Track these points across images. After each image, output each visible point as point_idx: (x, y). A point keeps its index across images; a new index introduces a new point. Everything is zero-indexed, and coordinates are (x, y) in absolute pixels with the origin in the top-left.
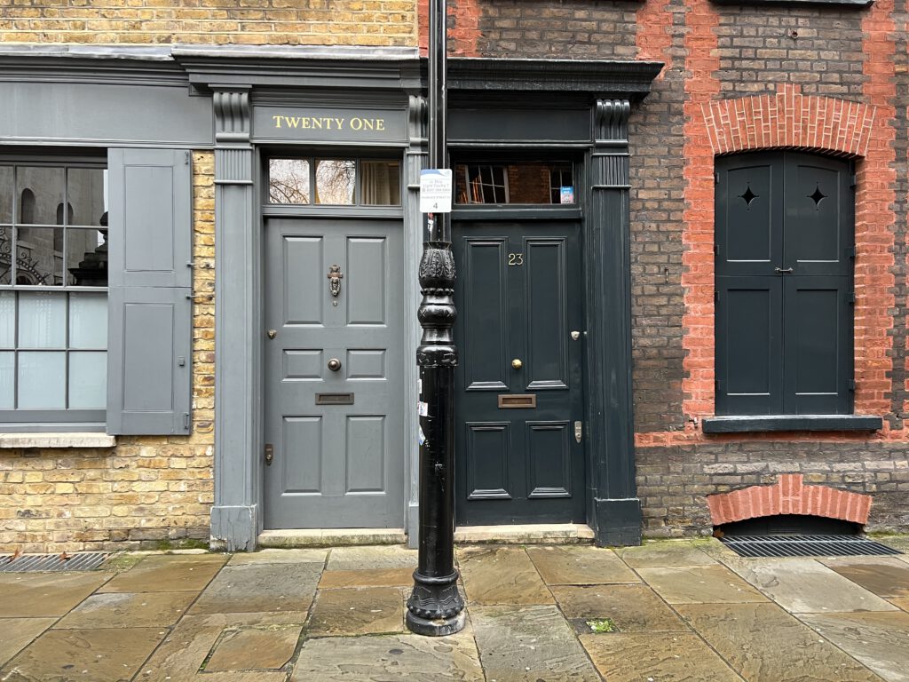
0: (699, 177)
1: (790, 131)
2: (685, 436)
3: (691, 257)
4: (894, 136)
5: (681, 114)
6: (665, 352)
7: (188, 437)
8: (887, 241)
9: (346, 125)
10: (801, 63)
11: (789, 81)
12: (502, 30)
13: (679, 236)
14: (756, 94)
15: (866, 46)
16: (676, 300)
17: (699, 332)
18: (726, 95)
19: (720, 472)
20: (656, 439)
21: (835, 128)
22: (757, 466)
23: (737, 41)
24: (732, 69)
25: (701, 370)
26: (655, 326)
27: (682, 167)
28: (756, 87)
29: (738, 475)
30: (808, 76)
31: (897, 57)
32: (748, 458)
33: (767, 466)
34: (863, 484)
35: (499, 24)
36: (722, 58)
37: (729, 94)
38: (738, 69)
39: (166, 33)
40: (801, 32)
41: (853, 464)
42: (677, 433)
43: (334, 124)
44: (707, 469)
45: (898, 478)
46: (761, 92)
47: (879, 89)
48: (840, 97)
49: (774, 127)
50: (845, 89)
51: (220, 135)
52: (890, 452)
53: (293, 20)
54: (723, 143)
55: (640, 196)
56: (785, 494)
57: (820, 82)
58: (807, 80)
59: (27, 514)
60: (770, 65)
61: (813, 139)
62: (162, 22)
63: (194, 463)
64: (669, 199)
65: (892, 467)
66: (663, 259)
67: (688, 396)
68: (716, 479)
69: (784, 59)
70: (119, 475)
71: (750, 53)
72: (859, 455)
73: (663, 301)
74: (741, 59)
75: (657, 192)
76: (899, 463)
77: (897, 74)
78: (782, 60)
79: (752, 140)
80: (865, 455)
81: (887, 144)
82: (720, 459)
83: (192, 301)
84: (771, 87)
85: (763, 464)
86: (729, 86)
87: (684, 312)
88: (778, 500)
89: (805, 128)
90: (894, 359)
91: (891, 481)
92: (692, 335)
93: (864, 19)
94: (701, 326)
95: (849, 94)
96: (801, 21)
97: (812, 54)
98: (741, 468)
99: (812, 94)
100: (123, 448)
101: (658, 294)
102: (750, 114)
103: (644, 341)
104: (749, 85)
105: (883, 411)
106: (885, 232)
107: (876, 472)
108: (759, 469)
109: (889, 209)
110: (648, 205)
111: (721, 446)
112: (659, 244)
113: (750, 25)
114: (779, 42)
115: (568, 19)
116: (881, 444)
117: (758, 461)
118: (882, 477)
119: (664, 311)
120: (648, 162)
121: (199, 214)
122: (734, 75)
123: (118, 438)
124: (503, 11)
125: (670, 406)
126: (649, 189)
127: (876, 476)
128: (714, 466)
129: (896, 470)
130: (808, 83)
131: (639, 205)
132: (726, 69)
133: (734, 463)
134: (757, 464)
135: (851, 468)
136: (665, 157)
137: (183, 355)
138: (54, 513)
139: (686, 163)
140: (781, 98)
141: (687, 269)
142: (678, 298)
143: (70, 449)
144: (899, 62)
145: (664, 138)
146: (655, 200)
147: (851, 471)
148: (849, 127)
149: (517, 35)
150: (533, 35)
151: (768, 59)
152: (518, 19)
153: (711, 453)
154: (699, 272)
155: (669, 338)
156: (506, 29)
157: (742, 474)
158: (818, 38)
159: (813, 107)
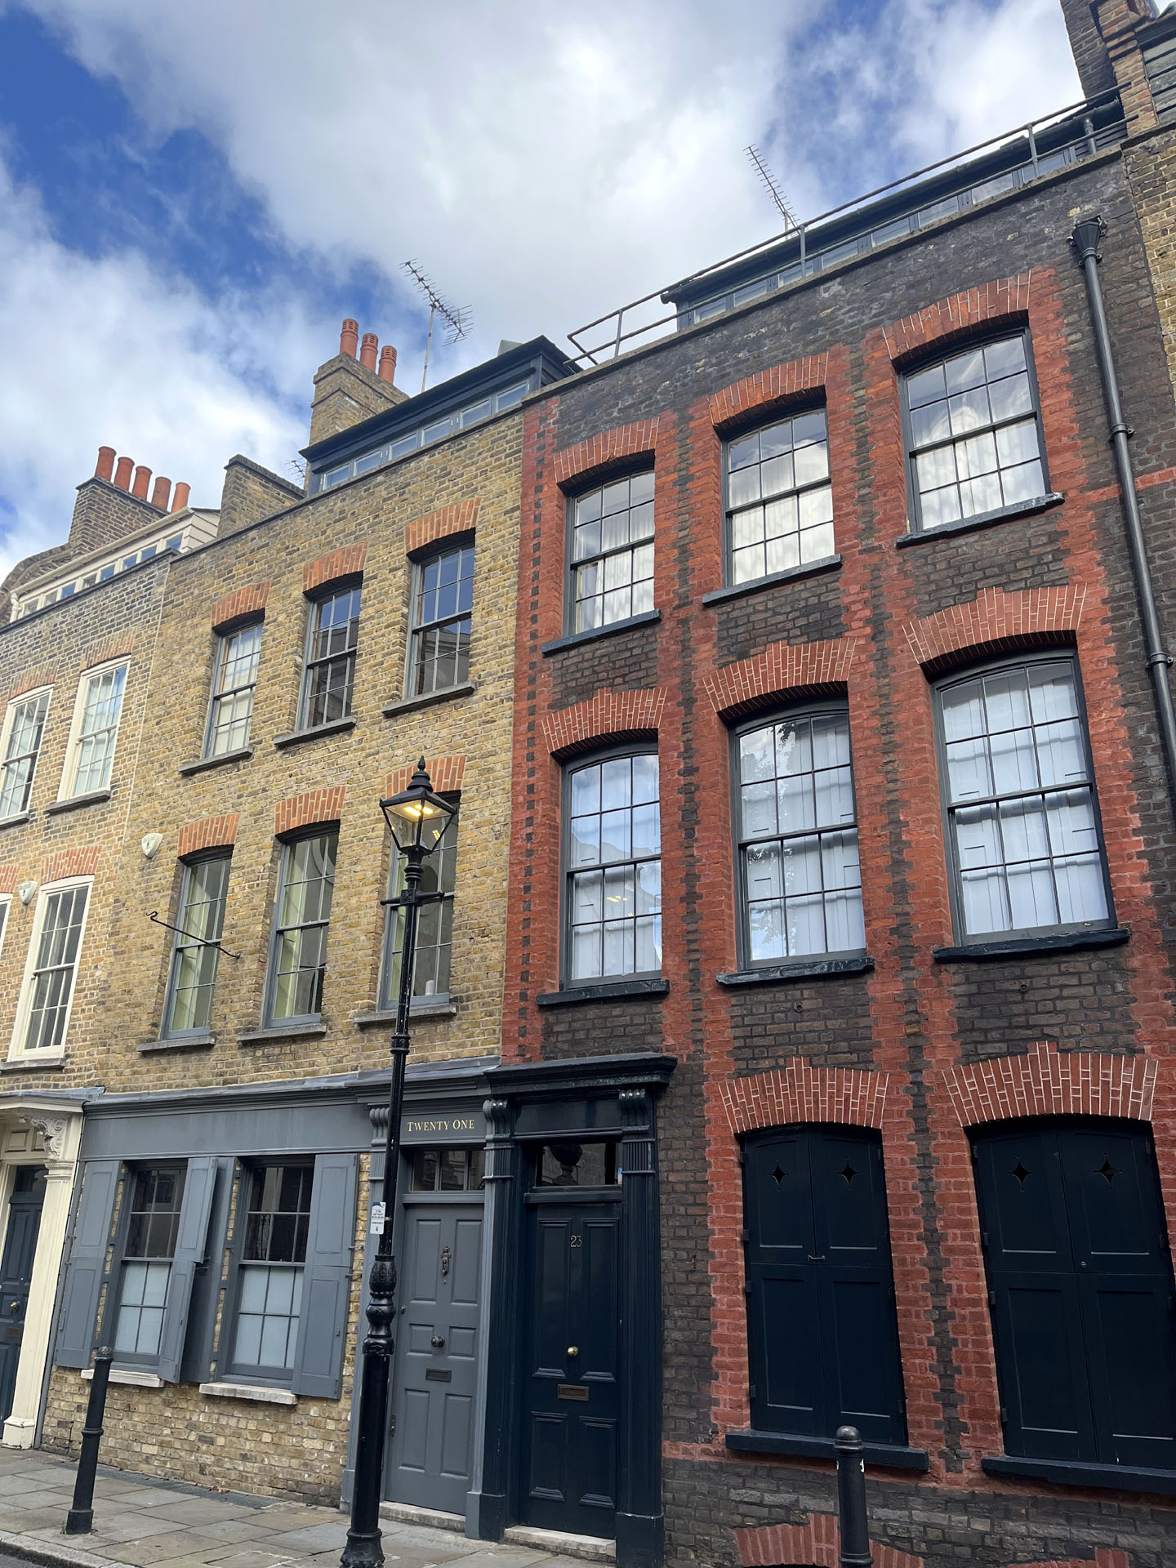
0: (720, 1158)
1: (802, 1106)
2: (713, 1450)
3: (717, 1243)
4: (911, 1104)
5: (702, 1095)
6: (695, 1349)
7: (338, 1401)
8: (915, 1225)
9: (450, 1126)
10: (808, 1035)
11: (798, 1055)
12: (559, 1033)
13: (705, 1221)
14: (767, 1071)
15: (873, 1010)
16: (704, 1288)
17: (725, 1327)
18: (739, 1074)
19: (746, 1500)
20: (686, 1452)
21: (847, 1100)
22: (785, 1498)
23: (747, 1020)
24: (745, 1047)
25: (729, 1372)
26: (686, 1317)
27: (704, 1149)
28: (766, 1064)
29: (765, 1506)
30: (815, 1048)
31: (907, 1018)
32: (778, 1487)
33: (797, 1500)
34: (910, 1540)
35: (557, 1029)
36: (735, 1038)
37: (745, 1072)
38: (749, 1047)
39: (355, 1063)
40: (806, 1005)
41: (899, 1513)
42: (704, 1446)
43: (443, 1125)
44: (734, 1495)
45: (953, 1539)
46: (772, 1068)
47: (890, 1053)
48: (850, 1065)
49: (787, 1103)
50: (854, 1057)
51: (375, 1141)
52: (947, 1502)
53: (427, 1044)
54: (738, 1123)
55: (671, 1179)
56: (818, 1539)
57: (829, 1052)
58: (815, 1051)
59: (244, 1457)
60: (780, 1039)
61: (827, 1114)
62: (354, 1056)
63: (340, 1427)
64: (695, 1182)
65: (946, 1523)
66: (690, 1244)
67: (716, 1403)
68: (743, 1509)
69: (792, 1033)
70: (295, 1429)
71: (759, 1030)
72: (907, 1501)
73: (692, 1290)
74: (752, 1037)
75: (684, 1174)
76: (955, 1518)
77: (909, 1035)
78: (791, 1033)
79: (767, 1117)
80: (916, 1502)
81: (904, 1114)
82: (748, 1485)
83: (350, 1279)
84: (781, 1062)
85: (793, 1497)
86: (743, 1065)
87: (712, 1303)
88: (810, 1546)
89: (816, 1102)
90: (941, 1377)
91: (944, 1541)
92: (719, 1330)
93: (870, 981)
94: (726, 1321)
95: (859, 1062)
96: (806, 993)
97: (818, 1025)
98: (769, 1498)
99: (821, 1066)
100: (300, 1406)
101: (688, 1283)
102: (764, 1092)
103: (676, 1335)
104: (761, 1062)
105: (936, 1444)
106: (912, 1216)
107: (926, 1526)
108: (787, 1503)
109: (913, 1188)
110: (678, 1187)
111: (749, 1468)
112: (688, 1227)
113: (760, 1003)
114: (786, 1016)
115: (606, 1018)
116: (935, 1489)
117: (789, 1492)
118: (933, 1534)
119: (693, 1302)
120: (676, 1144)
121: (361, 1204)
122: (748, 1053)
123: (298, 1397)
124: (560, 1017)
125: (698, 1412)
126: (678, 1171)
127: (925, 1532)
128: (740, 1491)
129: (951, 1527)
130: (815, 1055)
131: (669, 1188)
132: (739, 1048)
133: (763, 1491)
134: (787, 1495)
135: (896, 1517)
136: (689, 1138)
137: (340, 1327)
138: (259, 1459)
139: (708, 1144)
140: (791, 1073)
141: (713, 1255)
142: (705, 1287)
143: (270, 1404)
144: (909, 1023)
145: (688, 1120)
146: (682, 1182)
147: (895, 1520)
148: (862, 1097)
149: (569, 1036)
150: (581, 1035)
151: (778, 1035)
152: (570, 1023)
153: (739, 1475)
154: (724, 1259)
155: (699, 1332)
156: (561, 1032)
157: (770, 1507)
158: (823, 1008)
159: (823, 1080)
